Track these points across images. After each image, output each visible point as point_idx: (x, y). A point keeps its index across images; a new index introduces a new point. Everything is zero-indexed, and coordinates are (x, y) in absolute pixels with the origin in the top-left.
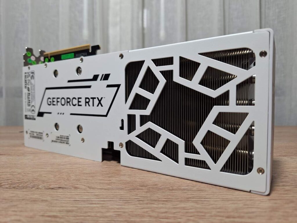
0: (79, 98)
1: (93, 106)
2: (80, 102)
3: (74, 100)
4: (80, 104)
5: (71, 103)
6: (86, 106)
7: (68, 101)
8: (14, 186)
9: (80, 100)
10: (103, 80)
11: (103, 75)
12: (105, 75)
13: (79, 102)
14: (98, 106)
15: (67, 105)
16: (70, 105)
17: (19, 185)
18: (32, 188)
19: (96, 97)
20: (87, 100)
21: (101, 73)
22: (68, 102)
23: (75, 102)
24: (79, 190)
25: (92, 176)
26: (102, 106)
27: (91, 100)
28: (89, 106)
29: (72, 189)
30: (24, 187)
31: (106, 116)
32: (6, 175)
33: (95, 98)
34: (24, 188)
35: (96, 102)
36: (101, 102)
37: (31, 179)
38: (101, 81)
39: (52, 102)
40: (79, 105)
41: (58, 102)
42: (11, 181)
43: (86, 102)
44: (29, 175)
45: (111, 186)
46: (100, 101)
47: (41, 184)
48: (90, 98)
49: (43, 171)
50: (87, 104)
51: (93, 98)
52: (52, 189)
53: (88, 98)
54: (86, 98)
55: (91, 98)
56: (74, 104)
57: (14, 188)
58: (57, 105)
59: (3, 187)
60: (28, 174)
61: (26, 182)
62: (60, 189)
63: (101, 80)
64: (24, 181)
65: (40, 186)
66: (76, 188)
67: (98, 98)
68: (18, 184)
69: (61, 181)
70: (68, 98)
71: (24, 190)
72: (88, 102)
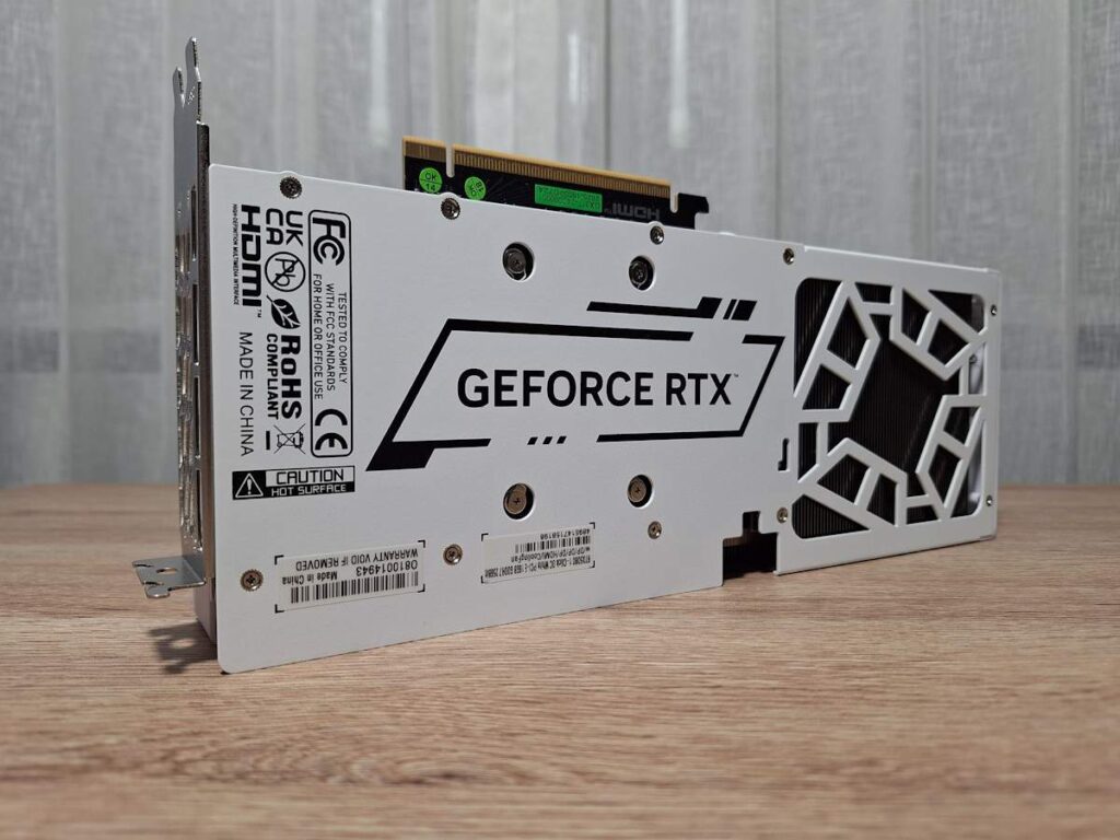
0: (639, 376)
1: (698, 401)
2: (647, 389)
3: (619, 381)
4: (644, 396)
5: (603, 394)
6: (669, 402)
7: (588, 388)
8: (237, 766)
9: (644, 382)
10: (733, 318)
11: (733, 302)
12: (741, 301)
13: (639, 389)
14: (714, 401)
15: (583, 402)
16: (599, 403)
17: (258, 761)
18: (323, 779)
19: (709, 372)
20: (676, 384)
21: (727, 295)
22: (585, 390)
23: (623, 389)
24: (539, 786)
25: (556, 716)
26: (727, 401)
27: (691, 383)
28: (682, 402)
29: (503, 783)
30: (289, 776)
31: (739, 433)
32: (175, 708)
33: (705, 376)
34: (285, 779)
35: (708, 388)
36: (727, 389)
37: (295, 729)
38: (726, 321)
39: (493, 390)
40: (639, 402)
41: (528, 389)
42: (213, 743)
43: (670, 391)
44: (275, 708)
45: (671, 769)
46: (721, 387)
47: (355, 758)
48: (686, 377)
49: (330, 690)
50: (674, 396)
51: (698, 377)
52: (418, 782)
53: (678, 376)
54: (670, 377)
55: (691, 376)
56: (618, 396)
57: (241, 776)
58: (526, 403)
59: (189, 769)
60: (272, 703)
61: (281, 745)
62: (453, 783)
63: (726, 317)
64: (268, 740)
65: (356, 768)
66: (523, 778)
67: (714, 377)
68: (251, 759)
69: (437, 740)
70: (585, 375)
71: (293, 789)
72: (679, 392)
